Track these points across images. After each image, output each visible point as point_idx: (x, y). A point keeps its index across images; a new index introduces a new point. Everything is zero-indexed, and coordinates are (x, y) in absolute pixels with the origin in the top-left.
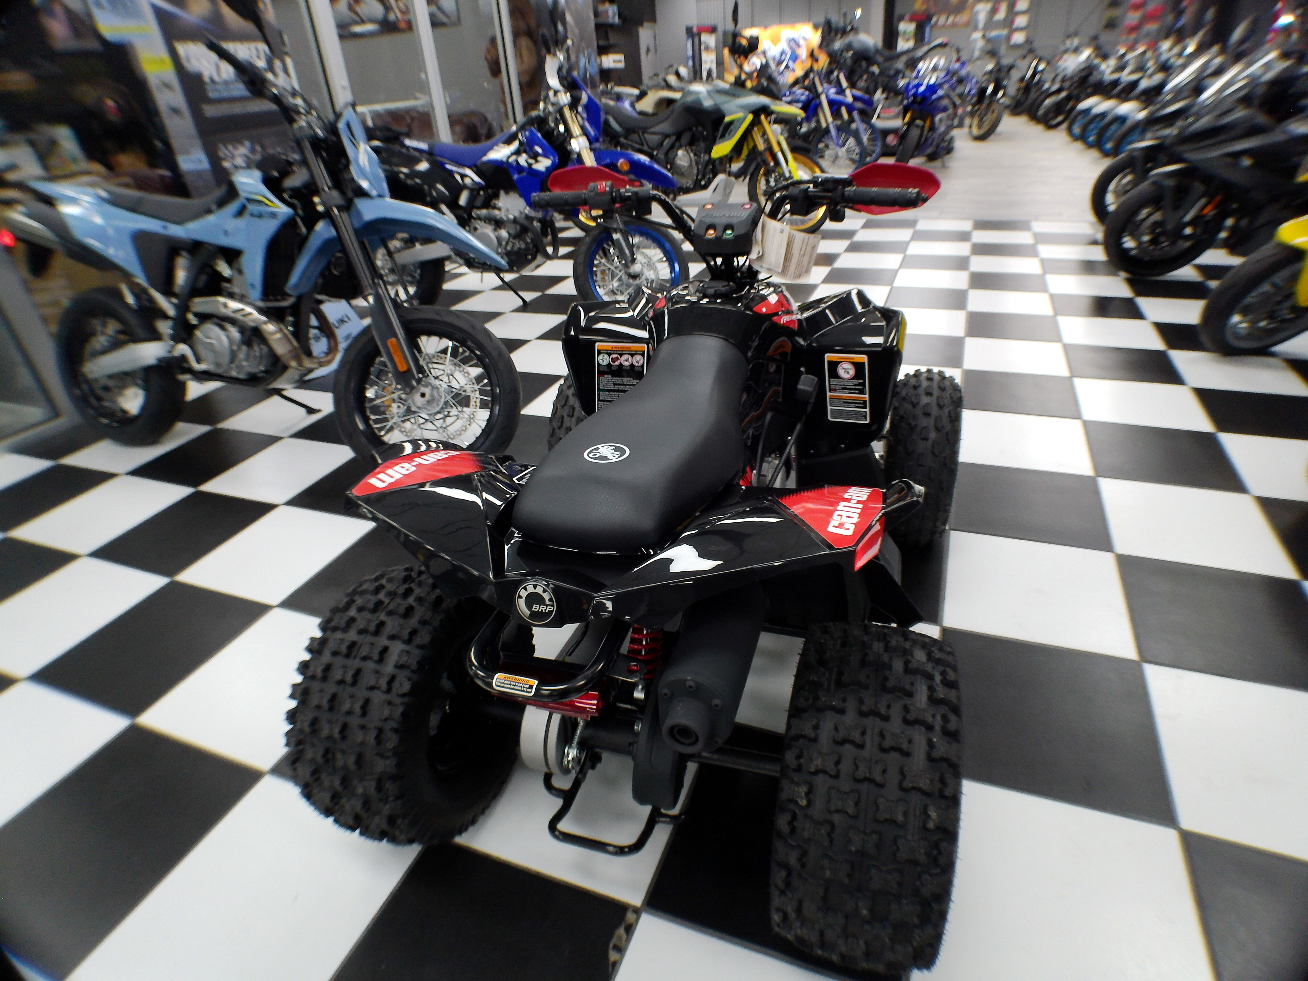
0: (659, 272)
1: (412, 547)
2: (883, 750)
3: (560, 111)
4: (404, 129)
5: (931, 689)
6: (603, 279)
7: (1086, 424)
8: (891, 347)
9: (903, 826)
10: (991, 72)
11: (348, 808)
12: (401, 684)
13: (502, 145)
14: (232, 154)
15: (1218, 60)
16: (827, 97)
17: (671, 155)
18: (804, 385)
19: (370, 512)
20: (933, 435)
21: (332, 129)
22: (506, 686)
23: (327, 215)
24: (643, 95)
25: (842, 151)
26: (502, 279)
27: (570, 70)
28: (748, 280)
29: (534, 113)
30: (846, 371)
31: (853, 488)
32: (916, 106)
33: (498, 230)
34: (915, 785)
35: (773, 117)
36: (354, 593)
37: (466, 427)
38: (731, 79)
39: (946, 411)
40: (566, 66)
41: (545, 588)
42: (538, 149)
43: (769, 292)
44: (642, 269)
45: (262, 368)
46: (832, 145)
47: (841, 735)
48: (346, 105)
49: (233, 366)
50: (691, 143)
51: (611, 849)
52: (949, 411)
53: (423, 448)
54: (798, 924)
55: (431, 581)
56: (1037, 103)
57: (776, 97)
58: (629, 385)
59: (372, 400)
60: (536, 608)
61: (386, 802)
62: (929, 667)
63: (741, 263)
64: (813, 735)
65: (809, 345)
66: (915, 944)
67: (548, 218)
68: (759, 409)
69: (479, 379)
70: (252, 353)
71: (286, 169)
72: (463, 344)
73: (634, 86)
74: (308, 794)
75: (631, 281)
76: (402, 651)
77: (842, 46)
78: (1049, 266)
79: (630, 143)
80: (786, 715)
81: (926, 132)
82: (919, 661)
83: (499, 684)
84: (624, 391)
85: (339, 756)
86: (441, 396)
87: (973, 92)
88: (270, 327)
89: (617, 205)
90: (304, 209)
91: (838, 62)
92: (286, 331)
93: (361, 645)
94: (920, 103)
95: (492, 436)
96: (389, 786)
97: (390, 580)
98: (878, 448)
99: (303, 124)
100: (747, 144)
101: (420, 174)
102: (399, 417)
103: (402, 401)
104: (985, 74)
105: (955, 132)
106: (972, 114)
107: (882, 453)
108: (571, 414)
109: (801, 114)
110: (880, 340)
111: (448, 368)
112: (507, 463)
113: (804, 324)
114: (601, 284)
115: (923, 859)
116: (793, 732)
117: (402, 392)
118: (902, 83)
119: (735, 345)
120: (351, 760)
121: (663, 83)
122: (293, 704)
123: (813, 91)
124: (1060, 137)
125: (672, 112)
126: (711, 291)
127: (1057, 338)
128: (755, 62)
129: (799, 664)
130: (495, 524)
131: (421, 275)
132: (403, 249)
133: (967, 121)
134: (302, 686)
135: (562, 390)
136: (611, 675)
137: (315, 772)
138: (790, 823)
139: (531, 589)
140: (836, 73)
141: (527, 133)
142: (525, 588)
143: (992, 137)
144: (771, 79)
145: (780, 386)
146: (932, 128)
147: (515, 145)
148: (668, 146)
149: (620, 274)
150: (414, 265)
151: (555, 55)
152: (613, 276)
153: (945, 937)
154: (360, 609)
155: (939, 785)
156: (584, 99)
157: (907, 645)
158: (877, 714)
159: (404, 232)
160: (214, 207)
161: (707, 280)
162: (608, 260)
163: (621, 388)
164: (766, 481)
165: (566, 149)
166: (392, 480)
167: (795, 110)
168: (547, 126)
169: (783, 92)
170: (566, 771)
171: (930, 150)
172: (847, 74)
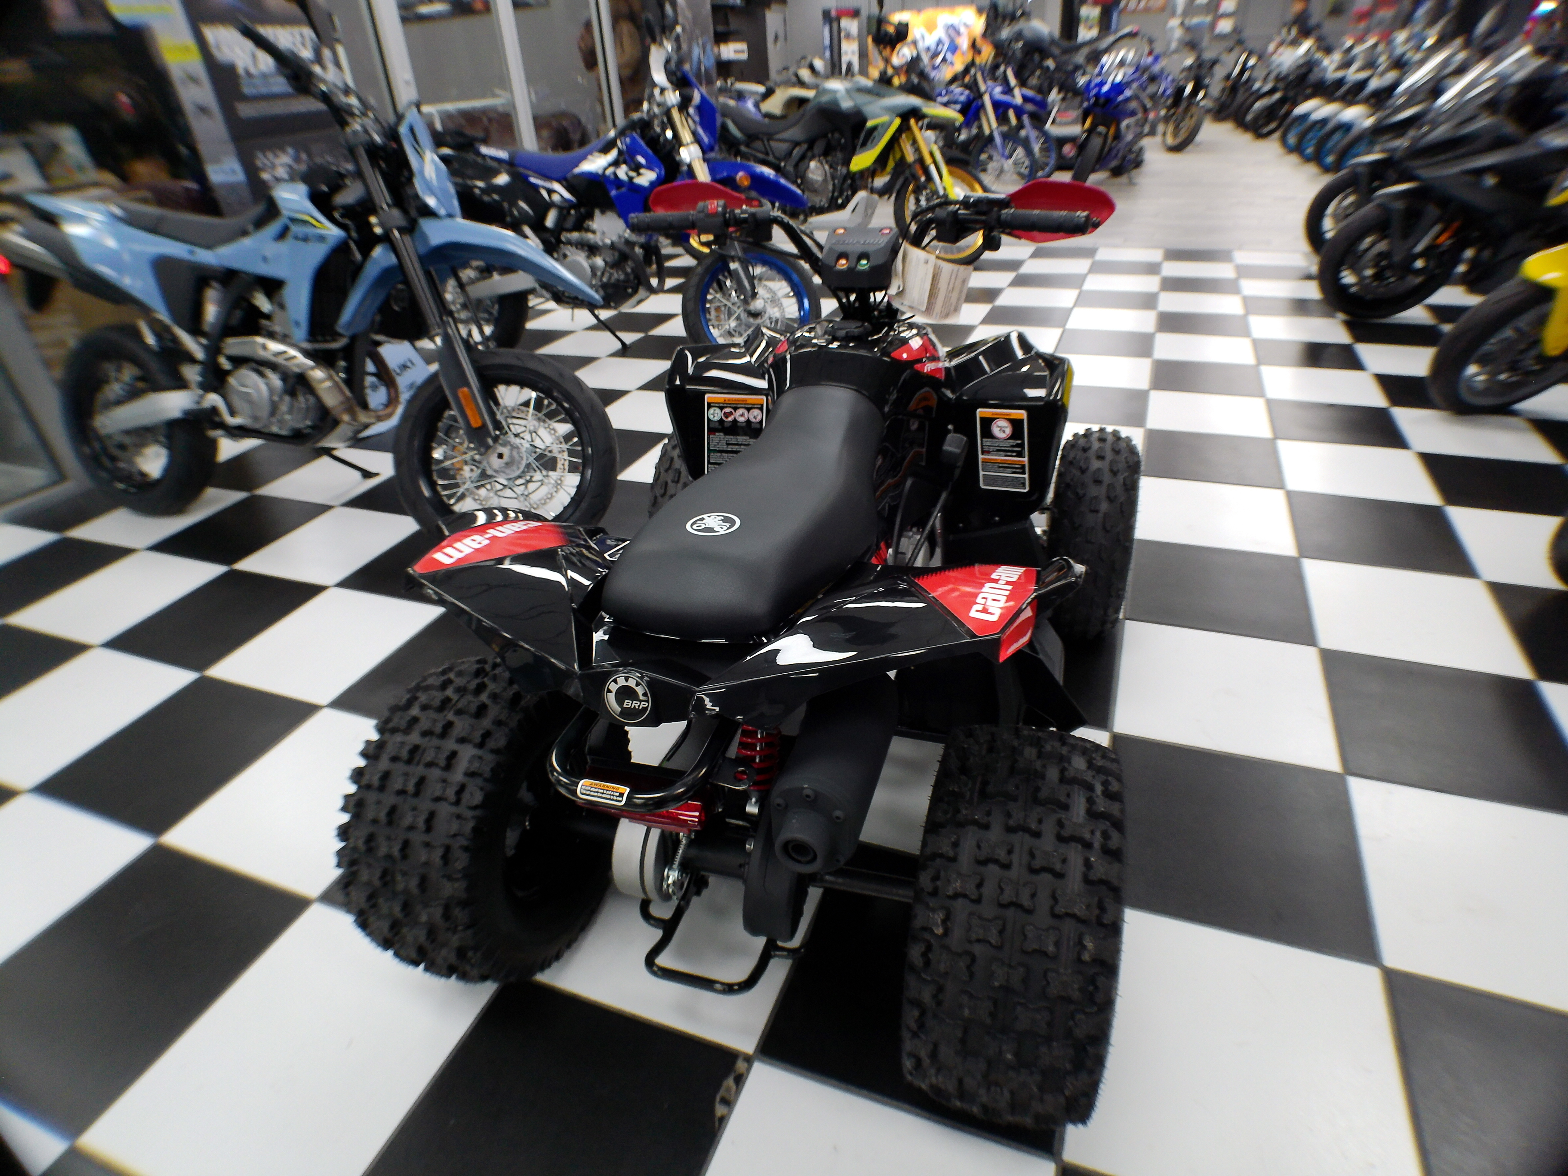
0: (786, 310)
1: (487, 635)
2: (1033, 871)
3: (668, 113)
4: (480, 134)
5: (1090, 801)
6: (718, 317)
7: (1290, 495)
8: (1055, 401)
9: (1055, 958)
10: (1190, 68)
11: (410, 938)
12: (471, 794)
13: (596, 154)
14: (272, 163)
15: (1461, 56)
16: (991, 97)
17: (802, 166)
18: (950, 445)
19: (436, 593)
20: (1104, 506)
21: (392, 134)
22: (592, 794)
23: (386, 239)
24: (769, 93)
25: (1008, 164)
26: (597, 317)
27: (680, 62)
28: (886, 320)
29: (636, 116)
30: (1002, 429)
31: (1003, 567)
32: (1098, 110)
33: (593, 257)
34: (1069, 911)
35: (926, 121)
36: (418, 688)
37: (551, 494)
38: (875, 73)
39: (1121, 477)
40: (675, 58)
41: (639, 680)
42: (641, 160)
43: (911, 335)
44: (765, 306)
45: (309, 423)
46: (996, 157)
47: (983, 855)
48: (410, 105)
49: (274, 420)
50: (826, 153)
51: (718, 986)
52: (1124, 479)
53: (500, 518)
54: (932, 1071)
55: (507, 675)
56: (1245, 106)
57: (928, 97)
58: (745, 445)
59: (439, 462)
60: (628, 703)
61: (455, 931)
62: (1088, 776)
63: (879, 299)
64: (951, 854)
65: (959, 398)
66: (1067, 1093)
67: (653, 243)
68: (897, 475)
69: (567, 438)
70: (296, 404)
71: (337, 182)
72: (549, 395)
73: (759, 82)
74: (363, 924)
75: (751, 320)
76: (474, 756)
77: (1011, 34)
78: (1253, 305)
79: (754, 152)
80: (921, 831)
81: (1109, 140)
82: (1077, 769)
83: (584, 792)
84: (736, 452)
85: (399, 878)
86: (522, 458)
87: (1168, 92)
88: (318, 374)
89: (731, 229)
90: (359, 230)
91: (1005, 55)
92: (337, 379)
93: (424, 751)
94: (1104, 105)
95: (584, 505)
96: (457, 912)
97: (460, 674)
98: (1040, 523)
99: (357, 127)
100: (894, 154)
101: (498, 189)
102: (472, 482)
103: (476, 464)
104: (1183, 70)
105: (1145, 142)
106: (1166, 119)
107: (1045, 528)
108: (676, 479)
109: (959, 118)
110: (1041, 393)
111: (531, 424)
112: (598, 536)
113: (953, 372)
114: (716, 323)
115: (1076, 995)
116: (929, 851)
117: (475, 452)
118: (1082, 81)
119: (868, 398)
120: (413, 883)
121: (794, 79)
122: (345, 818)
123: (975, 89)
124: (1271, 147)
125: (803, 115)
126: (842, 333)
127: (1259, 392)
128: (903, 54)
129: (939, 772)
130: (581, 607)
131: (500, 311)
132: (478, 280)
133: (1161, 128)
134: (356, 798)
135: (666, 450)
136: (715, 782)
137: (371, 897)
138: (924, 955)
139: (622, 682)
140: (1002, 68)
141: (628, 140)
142: (615, 681)
143: (1190, 147)
144: (922, 75)
145: (923, 447)
146: (1118, 136)
147: (613, 155)
148: (799, 155)
149: (738, 311)
150: (490, 299)
151: (661, 44)
152: (730, 314)
153: (1102, 1086)
154: (424, 708)
155: (1096, 912)
156: (697, 98)
157: (1064, 751)
158: (1026, 830)
159: (476, 259)
160: (250, 228)
161: (838, 319)
162: (724, 294)
163: (736, 448)
164: (905, 559)
165: (674, 159)
166: (461, 555)
167: (952, 114)
168: (652, 132)
169: (938, 91)
170: (666, 897)
171: (1114, 163)
172: (1016, 69)
